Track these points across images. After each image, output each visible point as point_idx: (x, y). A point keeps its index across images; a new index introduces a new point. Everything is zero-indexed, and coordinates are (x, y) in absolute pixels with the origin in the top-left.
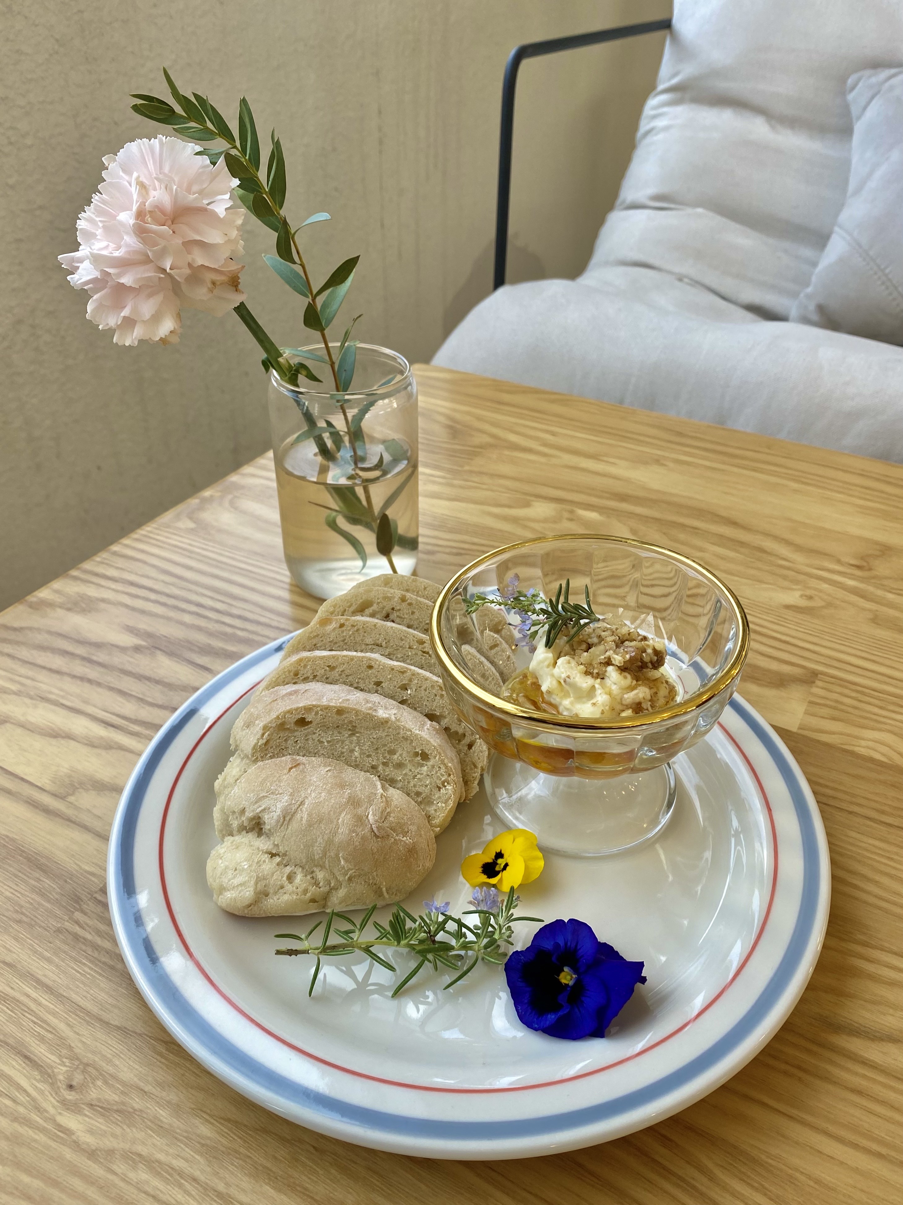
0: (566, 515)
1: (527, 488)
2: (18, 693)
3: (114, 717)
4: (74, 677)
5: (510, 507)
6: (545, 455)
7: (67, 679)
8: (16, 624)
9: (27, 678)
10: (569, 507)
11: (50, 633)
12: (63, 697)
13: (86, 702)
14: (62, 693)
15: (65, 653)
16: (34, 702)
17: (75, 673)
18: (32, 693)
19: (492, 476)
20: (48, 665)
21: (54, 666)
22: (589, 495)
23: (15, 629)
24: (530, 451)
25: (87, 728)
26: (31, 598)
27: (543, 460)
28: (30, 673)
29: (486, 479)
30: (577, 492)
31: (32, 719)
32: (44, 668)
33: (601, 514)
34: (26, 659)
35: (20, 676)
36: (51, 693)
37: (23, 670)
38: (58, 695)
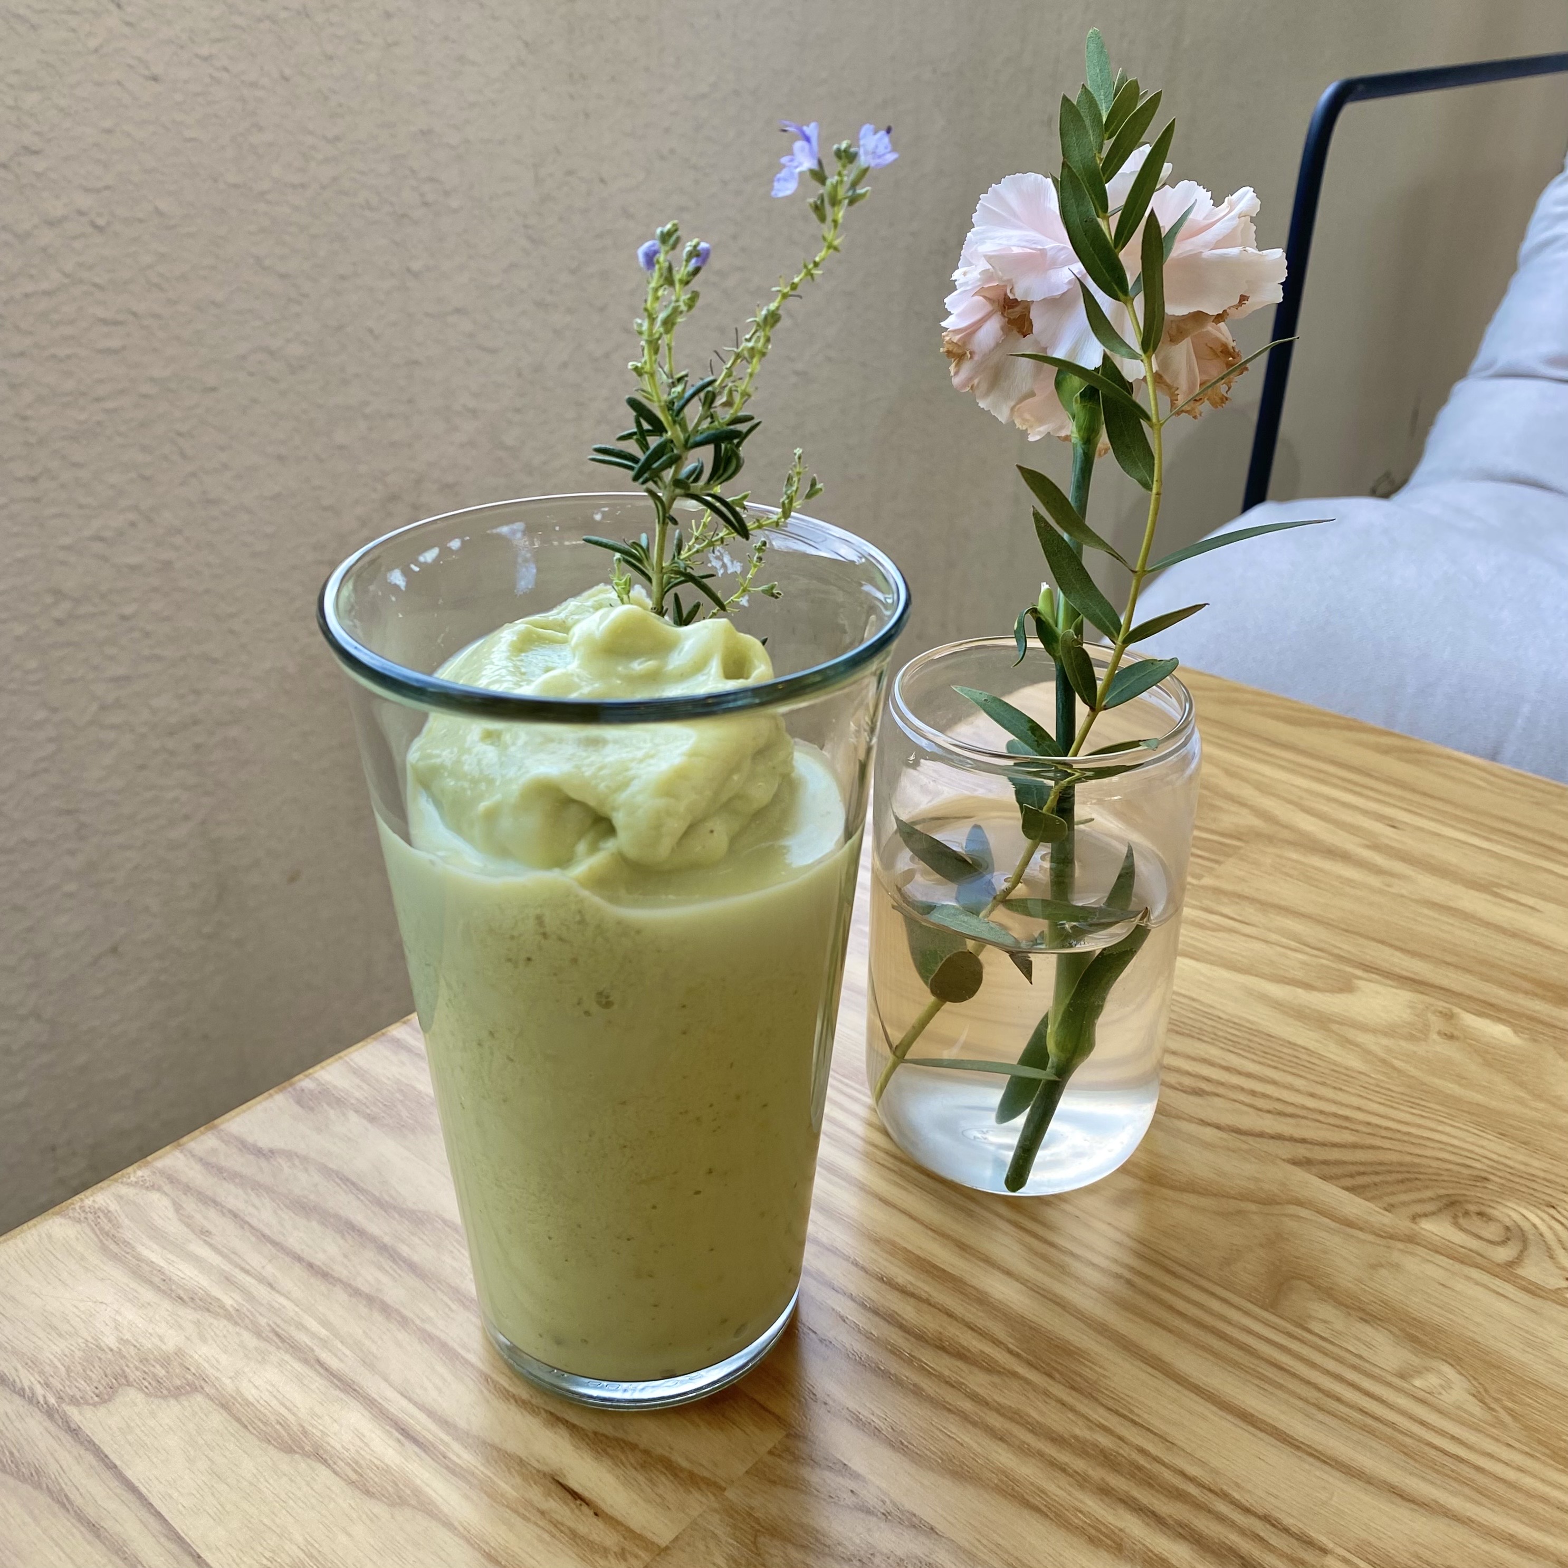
0: (1436, 1023)
1: (1346, 946)
2: (234, 1317)
3: (422, 1417)
4: (356, 1292)
5: (1308, 986)
6: (1379, 871)
7: (341, 1295)
8: (264, 1141)
9: (261, 1279)
10: (1441, 1005)
11: (327, 1172)
12: (324, 1343)
13: (369, 1362)
14: (323, 1332)
15: (348, 1228)
16: (263, 1345)
17: (359, 1283)
18: (263, 1321)
19: (1265, 906)
20: (307, 1254)
21: (319, 1259)
22: (1487, 979)
23: (259, 1152)
24: (1344, 857)
25: (361, 1437)
26: (305, 1082)
27: (1375, 881)
28: (270, 1270)
29: (1250, 912)
30: (1456, 967)
31: (251, 1393)
32: (299, 1259)
33: (1517, 1030)
34: (267, 1232)
35: (247, 1272)
36: (301, 1327)
37: (256, 1259)
38: (314, 1335)
